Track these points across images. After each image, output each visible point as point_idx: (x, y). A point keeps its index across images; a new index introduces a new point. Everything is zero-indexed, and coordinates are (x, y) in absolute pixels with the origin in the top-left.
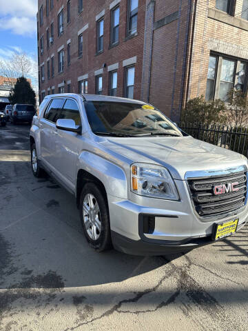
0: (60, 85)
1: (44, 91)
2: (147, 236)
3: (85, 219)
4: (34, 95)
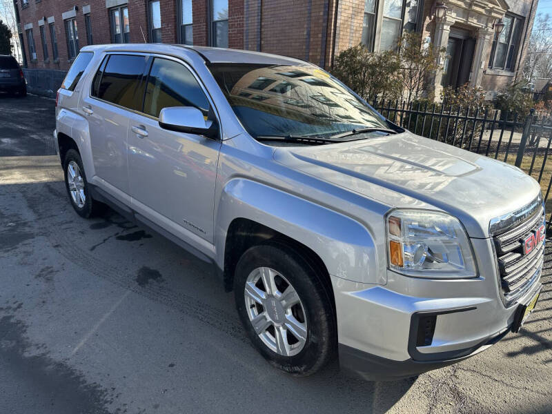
0: (65, 16)
1: (30, 26)
2: (422, 350)
3: (252, 314)
4: (9, 34)
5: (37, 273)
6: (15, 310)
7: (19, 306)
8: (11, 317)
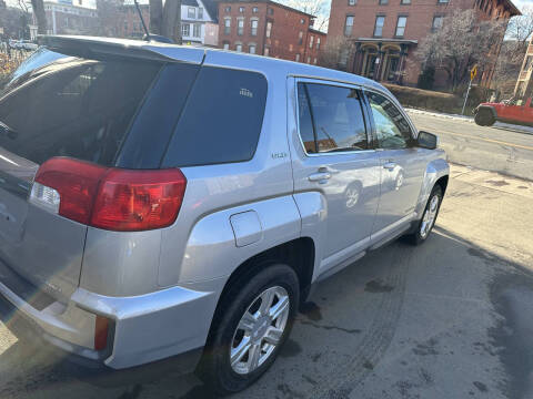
5: (431, 356)
6: (483, 345)
7: (479, 344)
8: (489, 342)
